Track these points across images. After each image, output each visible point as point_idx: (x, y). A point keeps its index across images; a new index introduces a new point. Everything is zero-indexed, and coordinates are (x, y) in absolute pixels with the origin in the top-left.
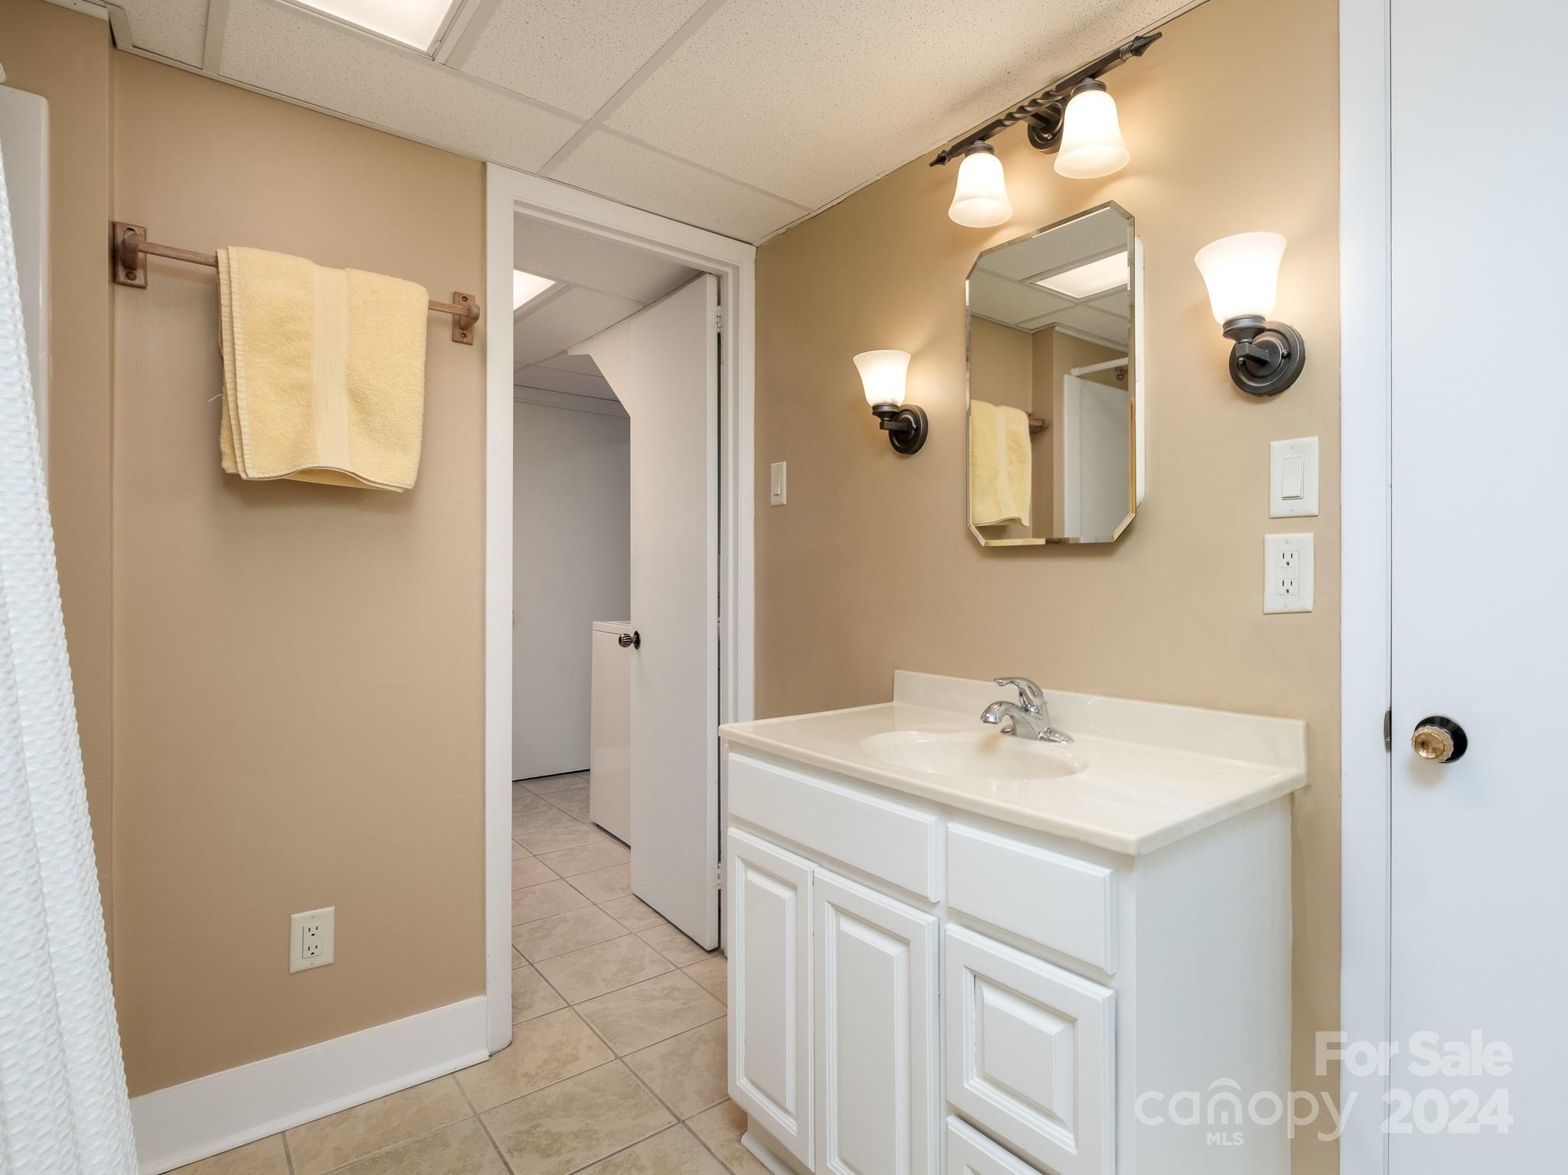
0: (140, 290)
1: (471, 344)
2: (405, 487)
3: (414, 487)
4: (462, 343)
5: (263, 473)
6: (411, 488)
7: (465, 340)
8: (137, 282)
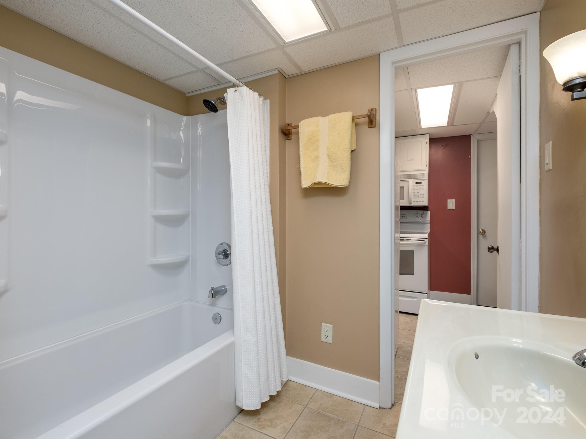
0: (290, 140)
1: (375, 127)
2: (345, 185)
3: (349, 185)
4: (372, 127)
5: (306, 186)
6: (348, 185)
7: (372, 126)
8: (290, 138)
